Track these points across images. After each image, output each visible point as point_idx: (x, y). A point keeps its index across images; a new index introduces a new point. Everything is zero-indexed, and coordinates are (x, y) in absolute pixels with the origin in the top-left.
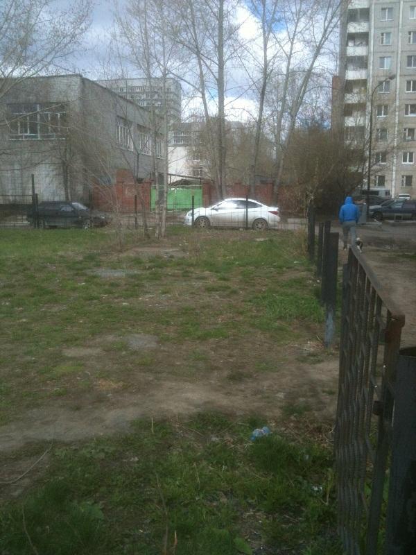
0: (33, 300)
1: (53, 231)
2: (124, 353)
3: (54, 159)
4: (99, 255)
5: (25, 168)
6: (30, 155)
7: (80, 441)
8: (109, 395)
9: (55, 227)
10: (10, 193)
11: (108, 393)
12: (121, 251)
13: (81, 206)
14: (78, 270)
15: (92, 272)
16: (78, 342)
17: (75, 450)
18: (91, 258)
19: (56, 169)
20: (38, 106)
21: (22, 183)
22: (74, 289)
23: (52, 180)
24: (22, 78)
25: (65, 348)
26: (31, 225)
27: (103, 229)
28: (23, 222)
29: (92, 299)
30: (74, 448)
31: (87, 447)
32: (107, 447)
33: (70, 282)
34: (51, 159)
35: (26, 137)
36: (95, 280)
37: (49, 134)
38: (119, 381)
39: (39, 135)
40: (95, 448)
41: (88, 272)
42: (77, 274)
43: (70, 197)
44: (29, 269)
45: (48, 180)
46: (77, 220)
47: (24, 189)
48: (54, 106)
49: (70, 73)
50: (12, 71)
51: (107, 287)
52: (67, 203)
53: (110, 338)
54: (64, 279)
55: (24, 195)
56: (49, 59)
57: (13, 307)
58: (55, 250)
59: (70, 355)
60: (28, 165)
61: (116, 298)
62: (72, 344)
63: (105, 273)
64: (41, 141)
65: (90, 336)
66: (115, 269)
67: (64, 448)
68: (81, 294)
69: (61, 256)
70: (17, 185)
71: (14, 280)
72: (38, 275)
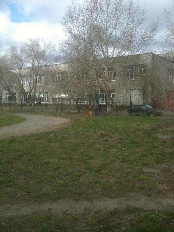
0: (130, 145)
1: (138, 117)
2: (170, 173)
3: (139, 87)
4: (158, 128)
5: (128, 91)
6: (130, 86)
7: (150, 210)
8: (164, 192)
9: (138, 115)
10: (121, 101)
11: (163, 191)
12: (168, 127)
13: (150, 107)
14: (148, 134)
15: (155, 135)
16: (149, 166)
17: (149, 214)
18: (154, 129)
19: (140, 92)
20: (134, 66)
21: (126, 97)
22: (147, 142)
23: (138, 96)
24: (128, 55)
25: (144, 168)
26: (129, 114)
27: (160, 117)
28: (126, 113)
29: (155, 147)
30: (148, 213)
31: (154, 214)
32: (163, 216)
33: (145, 139)
34: (138, 88)
35: (129, 79)
36: (156, 139)
37: (138, 77)
38: (168, 186)
39: (134, 78)
40: (158, 215)
41: (153, 135)
42: (148, 136)
43: (145, 103)
44: (128, 132)
45: (136, 96)
46: (148, 113)
47: (127, 100)
48: (141, 66)
49: (148, 52)
50: (125, 54)
51: (161, 143)
52: (144, 105)
53: (164, 166)
54: (142, 138)
55: (126, 102)
56: (140, 47)
57: (122, 148)
58: (139, 125)
59: (146, 171)
60: (129, 90)
61: (166, 148)
62: (147, 166)
63: (161, 136)
64: (134, 80)
65: (154, 164)
66: (165, 135)
67: (144, 212)
68: (150, 145)
69: (142, 128)
70: (124, 98)
71: (122, 136)
72: (132, 135)
